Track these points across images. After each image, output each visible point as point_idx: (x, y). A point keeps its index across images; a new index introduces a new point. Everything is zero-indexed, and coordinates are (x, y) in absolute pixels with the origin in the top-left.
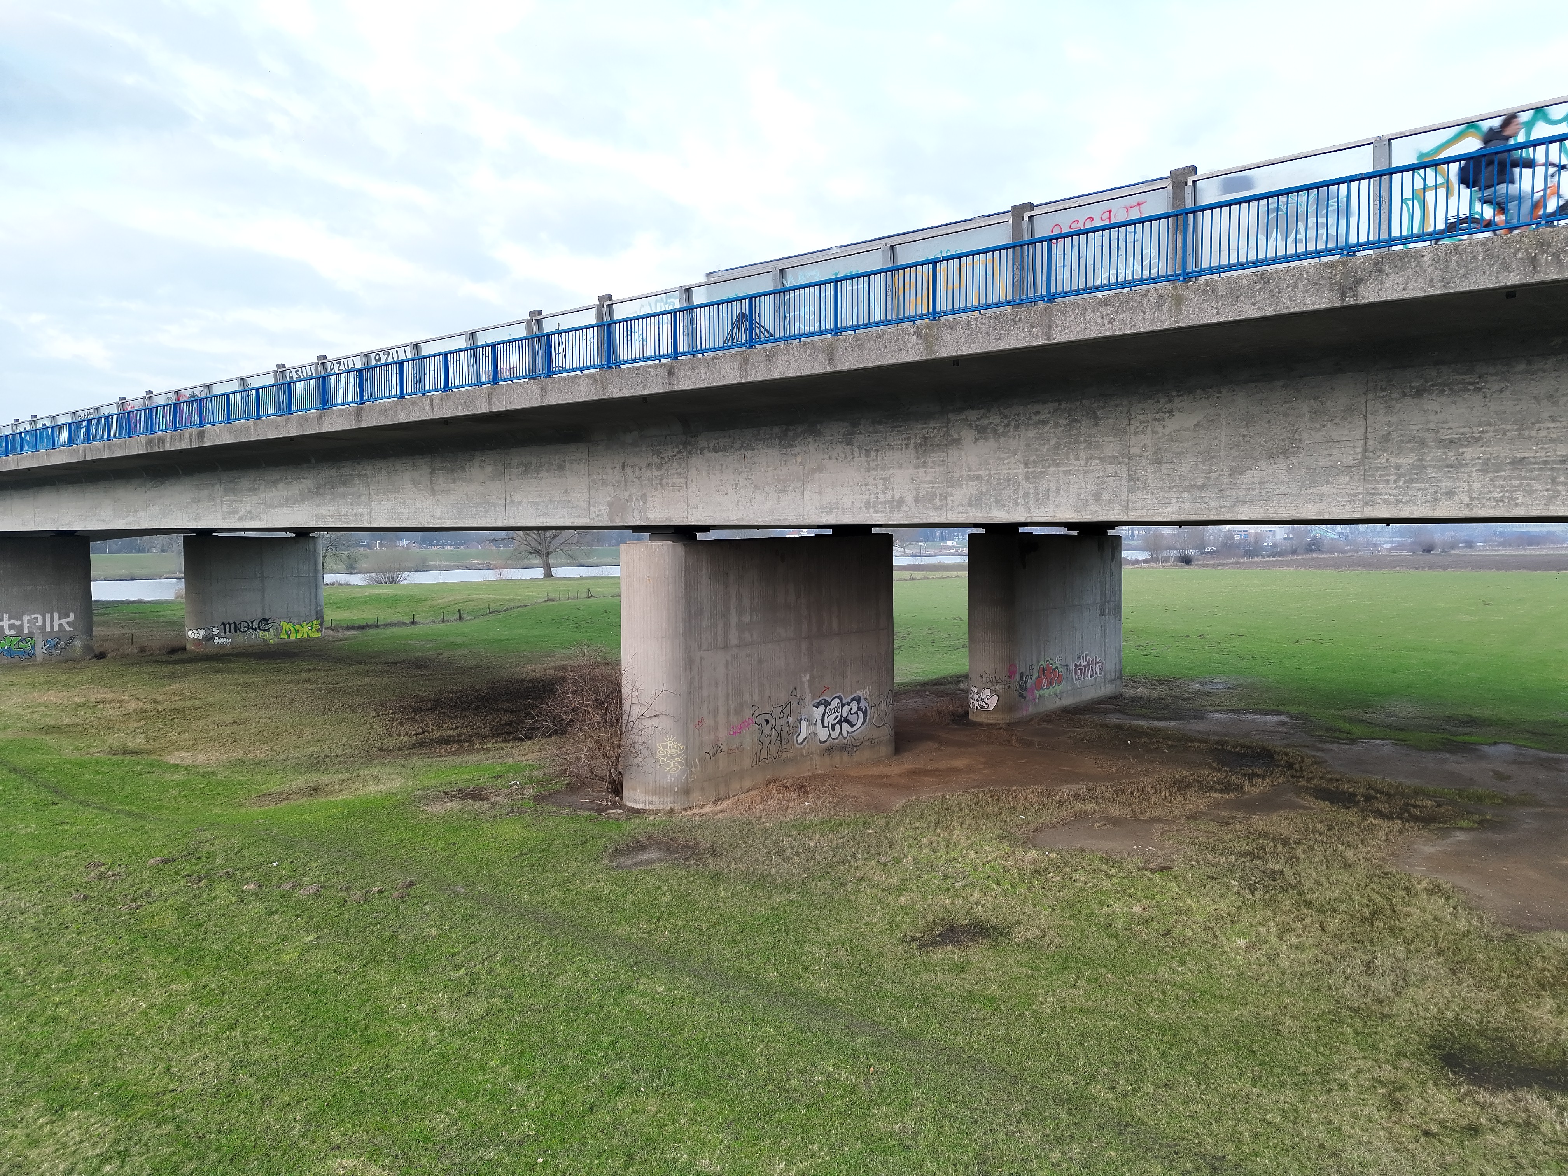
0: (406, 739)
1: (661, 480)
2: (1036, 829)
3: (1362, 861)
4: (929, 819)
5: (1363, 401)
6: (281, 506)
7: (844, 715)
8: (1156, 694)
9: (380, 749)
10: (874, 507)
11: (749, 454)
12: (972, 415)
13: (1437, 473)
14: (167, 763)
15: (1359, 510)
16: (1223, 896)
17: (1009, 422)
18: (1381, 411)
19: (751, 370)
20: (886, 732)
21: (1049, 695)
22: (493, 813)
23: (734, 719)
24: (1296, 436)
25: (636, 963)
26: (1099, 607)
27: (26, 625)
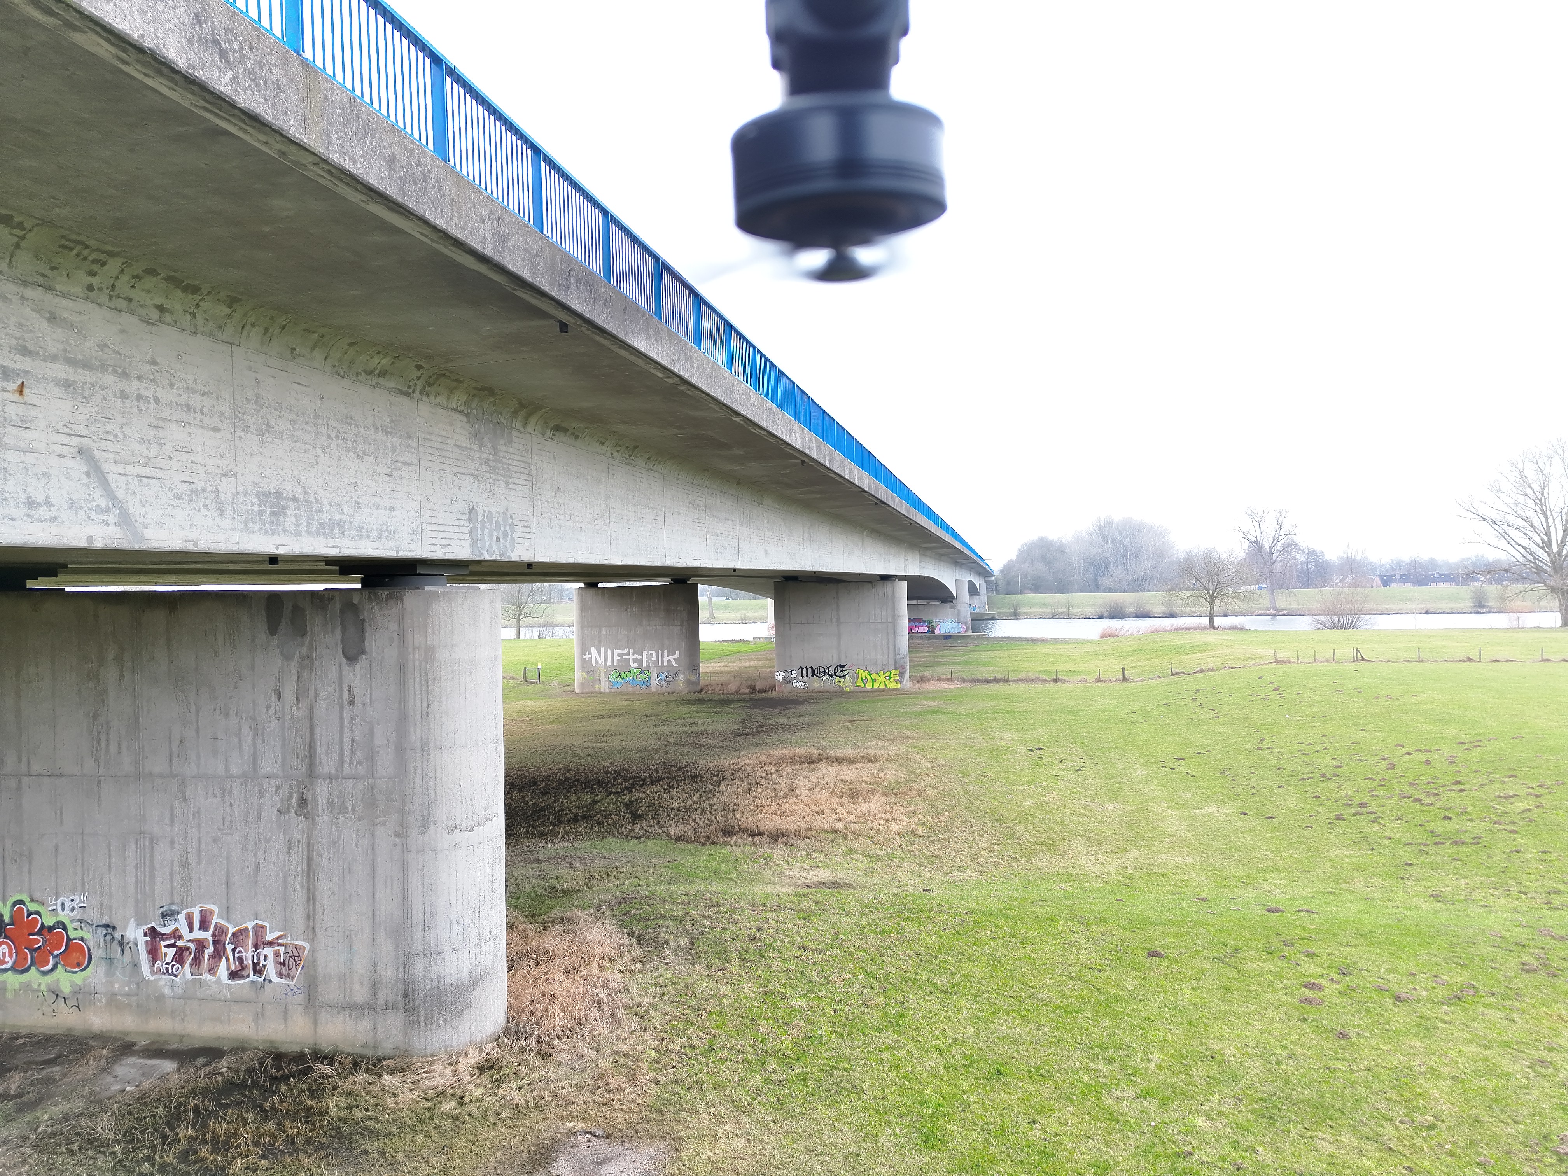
26: (278, 788)
27: (645, 660)
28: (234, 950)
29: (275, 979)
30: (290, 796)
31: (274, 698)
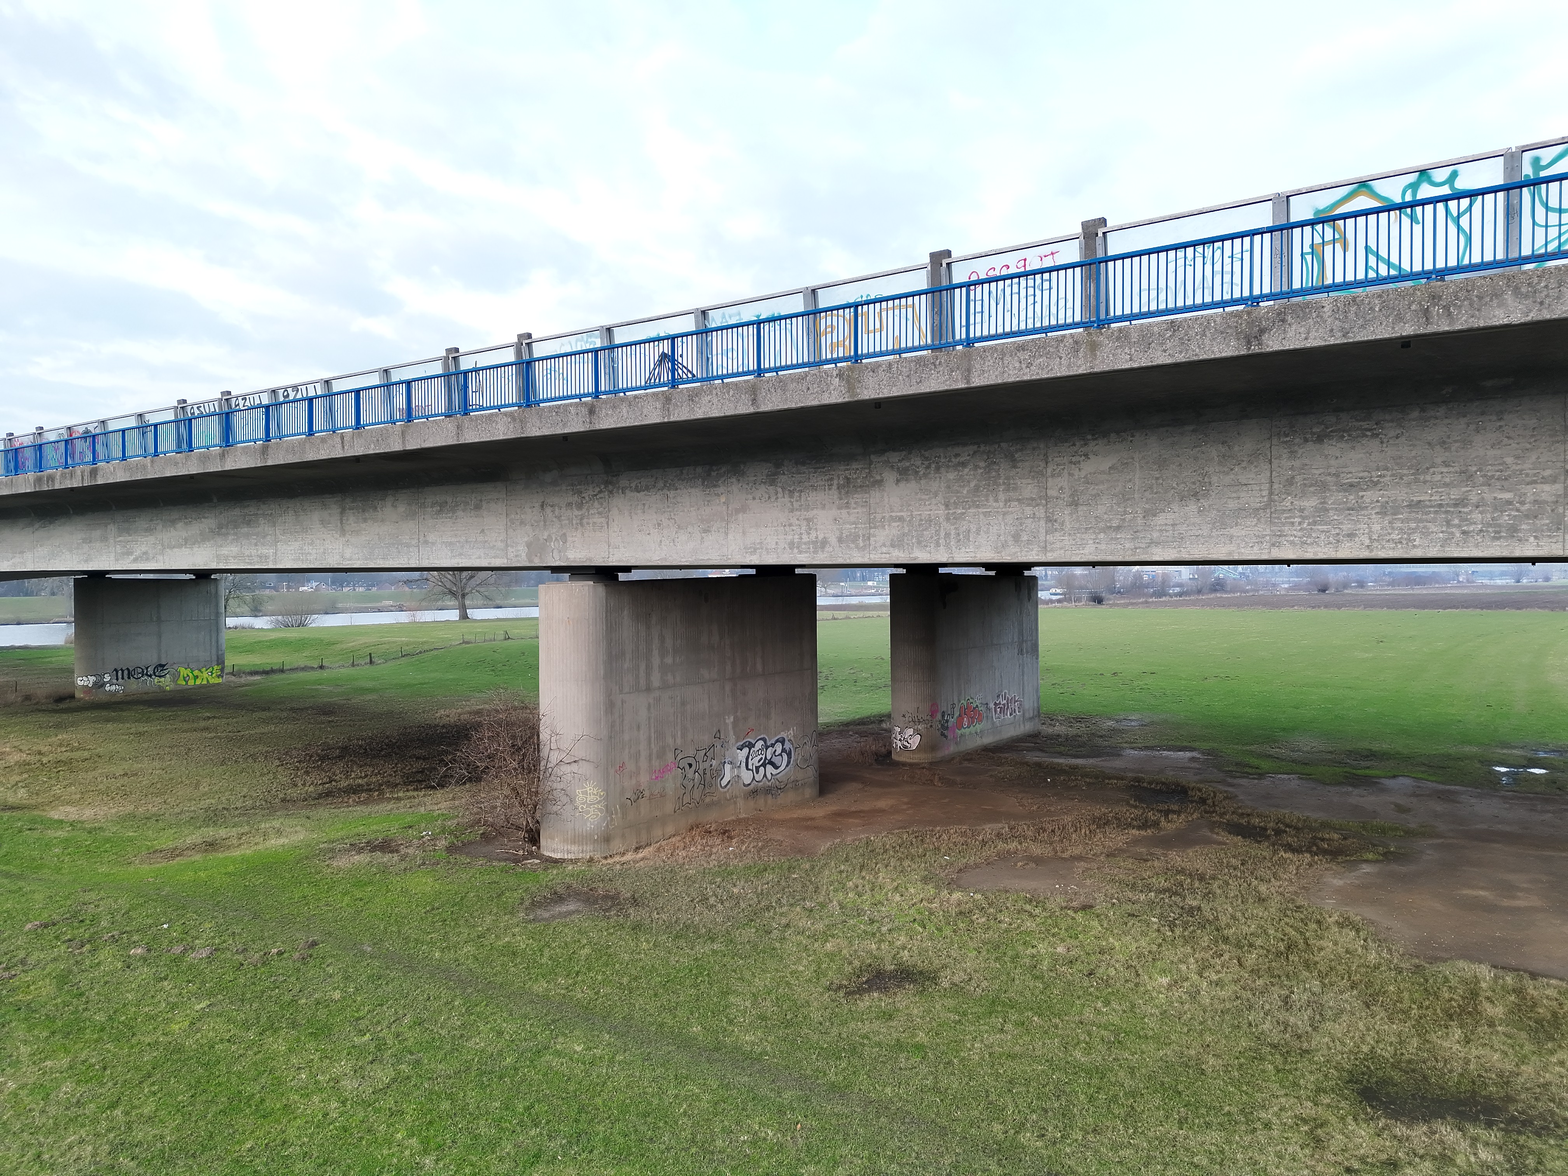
0: (311, 789)
1: (581, 519)
2: (961, 870)
3: (1275, 895)
4: (854, 861)
5: (1268, 446)
6: (180, 546)
7: (769, 758)
8: (1072, 731)
9: (283, 800)
10: (798, 548)
11: (671, 494)
12: (894, 457)
13: (1338, 516)
14: (51, 819)
15: (1267, 551)
16: (1144, 934)
17: (930, 464)
18: (1284, 456)
19: (674, 409)
20: (811, 773)
21: (970, 733)
22: (403, 865)
23: (656, 764)
24: (1206, 480)
25: (553, 1021)
29: (1018, 713)
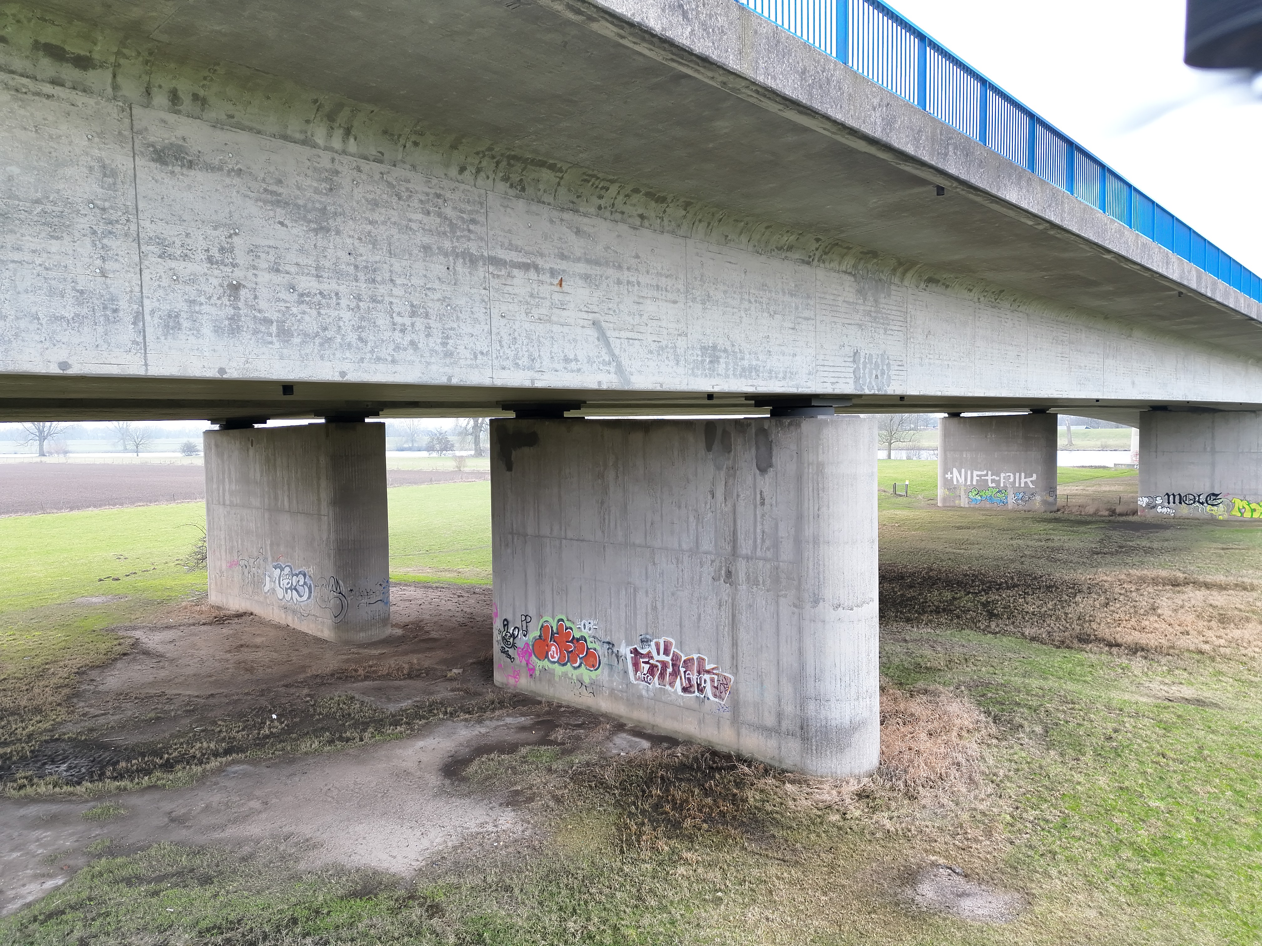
7: (294, 585)
26: (712, 561)
27: (1002, 480)
28: (685, 672)
29: (712, 698)
30: (720, 569)
31: (710, 497)
